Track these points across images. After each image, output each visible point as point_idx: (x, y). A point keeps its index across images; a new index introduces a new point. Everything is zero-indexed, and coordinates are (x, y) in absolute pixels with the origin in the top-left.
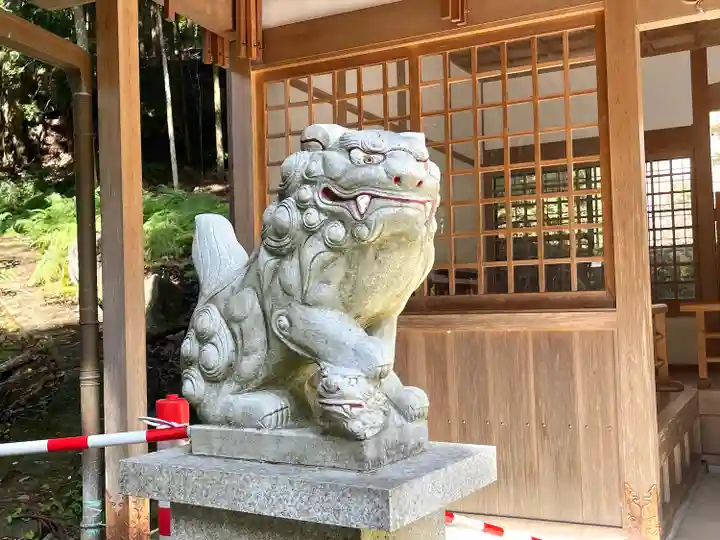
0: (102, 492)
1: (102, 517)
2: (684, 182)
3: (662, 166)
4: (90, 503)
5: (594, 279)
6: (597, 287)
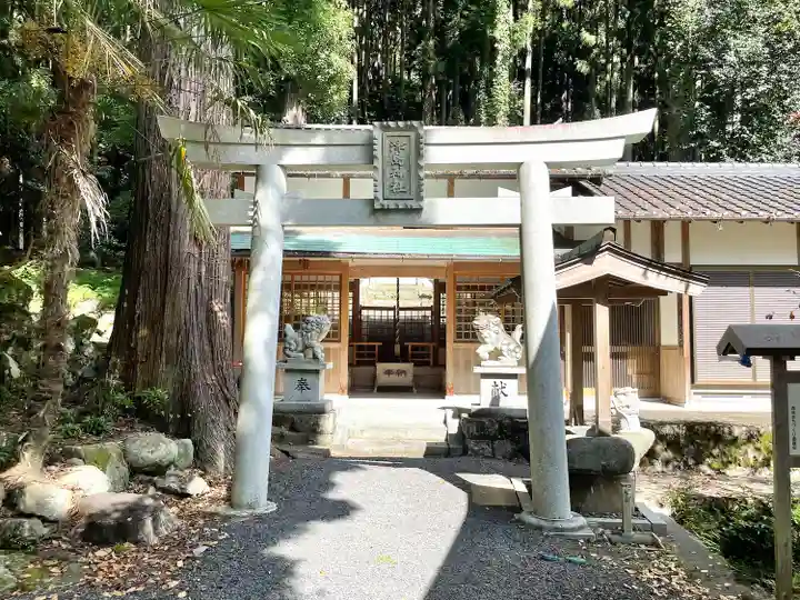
5: (335, 335)
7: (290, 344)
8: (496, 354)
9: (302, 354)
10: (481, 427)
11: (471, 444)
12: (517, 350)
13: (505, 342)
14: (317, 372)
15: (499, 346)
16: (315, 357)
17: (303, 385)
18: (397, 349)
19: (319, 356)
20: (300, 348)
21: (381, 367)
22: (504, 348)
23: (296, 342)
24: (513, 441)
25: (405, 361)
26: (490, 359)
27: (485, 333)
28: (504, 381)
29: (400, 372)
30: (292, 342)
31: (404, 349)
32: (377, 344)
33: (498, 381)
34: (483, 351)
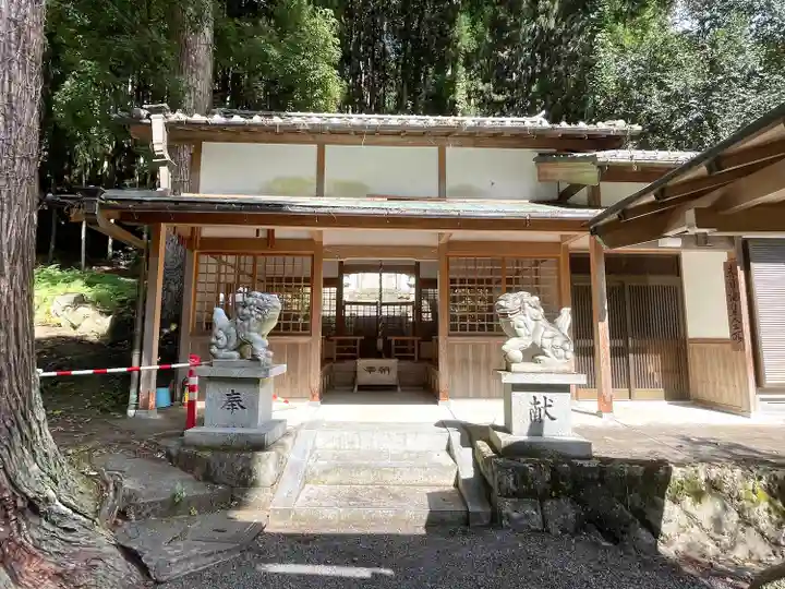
0: (138, 392)
1: (138, 400)
2: (334, 296)
3: (327, 290)
4: (133, 396)
5: (305, 327)
6: (306, 329)
7: (218, 338)
8: (533, 353)
9: (236, 354)
10: (522, 476)
11: (507, 506)
12: (567, 346)
13: (549, 334)
14: (255, 382)
15: (538, 341)
16: (255, 359)
17: (234, 401)
18: (380, 344)
19: (261, 357)
20: (233, 344)
21: (362, 363)
22: (547, 343)
23: (226, 334)
24: (576, 500)
25: (389, 356)
26: (524, 360)
27: (517, 320)
28: (549, 395)
29: (382, 370)
30: (221, 334)
31: (387, 343)
32: (359, 338)
33: (540, 396)
34: (513, 347)
